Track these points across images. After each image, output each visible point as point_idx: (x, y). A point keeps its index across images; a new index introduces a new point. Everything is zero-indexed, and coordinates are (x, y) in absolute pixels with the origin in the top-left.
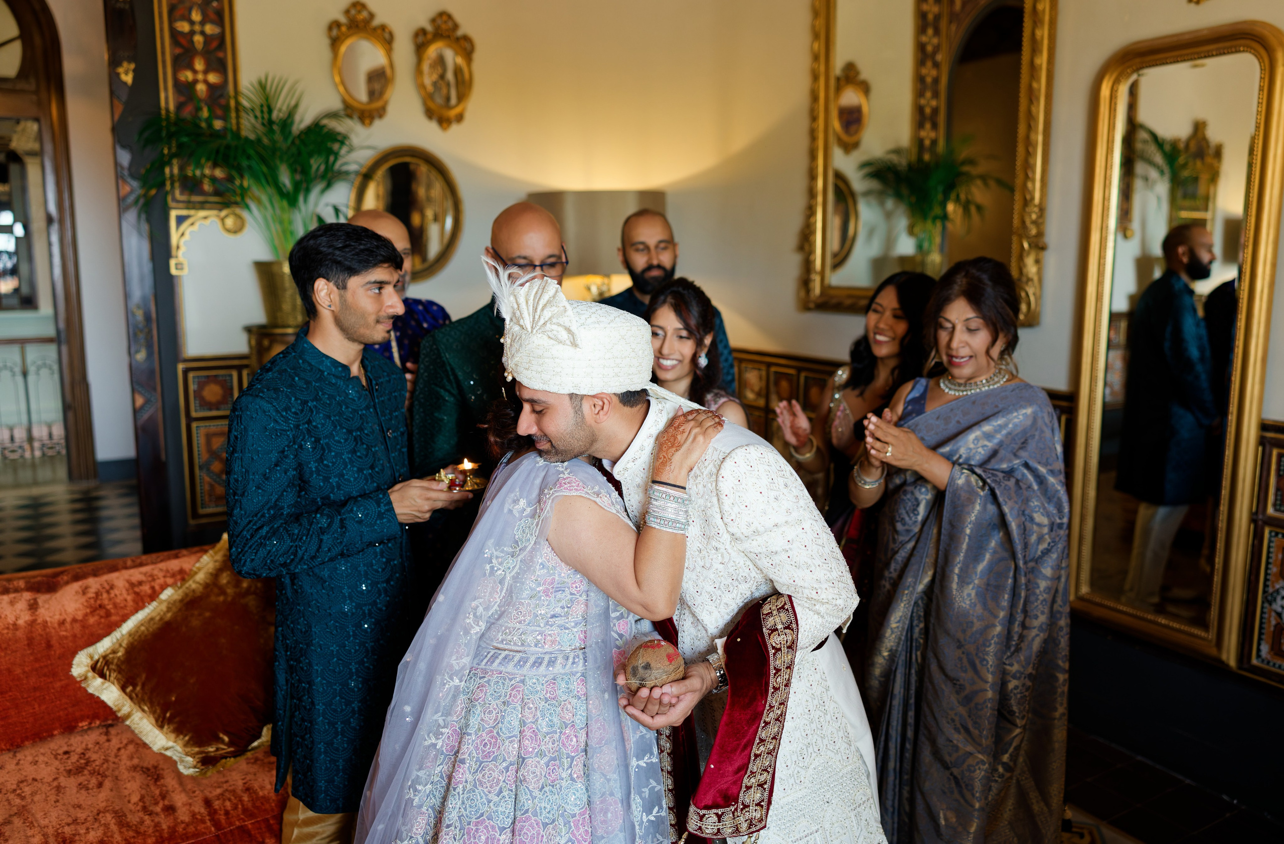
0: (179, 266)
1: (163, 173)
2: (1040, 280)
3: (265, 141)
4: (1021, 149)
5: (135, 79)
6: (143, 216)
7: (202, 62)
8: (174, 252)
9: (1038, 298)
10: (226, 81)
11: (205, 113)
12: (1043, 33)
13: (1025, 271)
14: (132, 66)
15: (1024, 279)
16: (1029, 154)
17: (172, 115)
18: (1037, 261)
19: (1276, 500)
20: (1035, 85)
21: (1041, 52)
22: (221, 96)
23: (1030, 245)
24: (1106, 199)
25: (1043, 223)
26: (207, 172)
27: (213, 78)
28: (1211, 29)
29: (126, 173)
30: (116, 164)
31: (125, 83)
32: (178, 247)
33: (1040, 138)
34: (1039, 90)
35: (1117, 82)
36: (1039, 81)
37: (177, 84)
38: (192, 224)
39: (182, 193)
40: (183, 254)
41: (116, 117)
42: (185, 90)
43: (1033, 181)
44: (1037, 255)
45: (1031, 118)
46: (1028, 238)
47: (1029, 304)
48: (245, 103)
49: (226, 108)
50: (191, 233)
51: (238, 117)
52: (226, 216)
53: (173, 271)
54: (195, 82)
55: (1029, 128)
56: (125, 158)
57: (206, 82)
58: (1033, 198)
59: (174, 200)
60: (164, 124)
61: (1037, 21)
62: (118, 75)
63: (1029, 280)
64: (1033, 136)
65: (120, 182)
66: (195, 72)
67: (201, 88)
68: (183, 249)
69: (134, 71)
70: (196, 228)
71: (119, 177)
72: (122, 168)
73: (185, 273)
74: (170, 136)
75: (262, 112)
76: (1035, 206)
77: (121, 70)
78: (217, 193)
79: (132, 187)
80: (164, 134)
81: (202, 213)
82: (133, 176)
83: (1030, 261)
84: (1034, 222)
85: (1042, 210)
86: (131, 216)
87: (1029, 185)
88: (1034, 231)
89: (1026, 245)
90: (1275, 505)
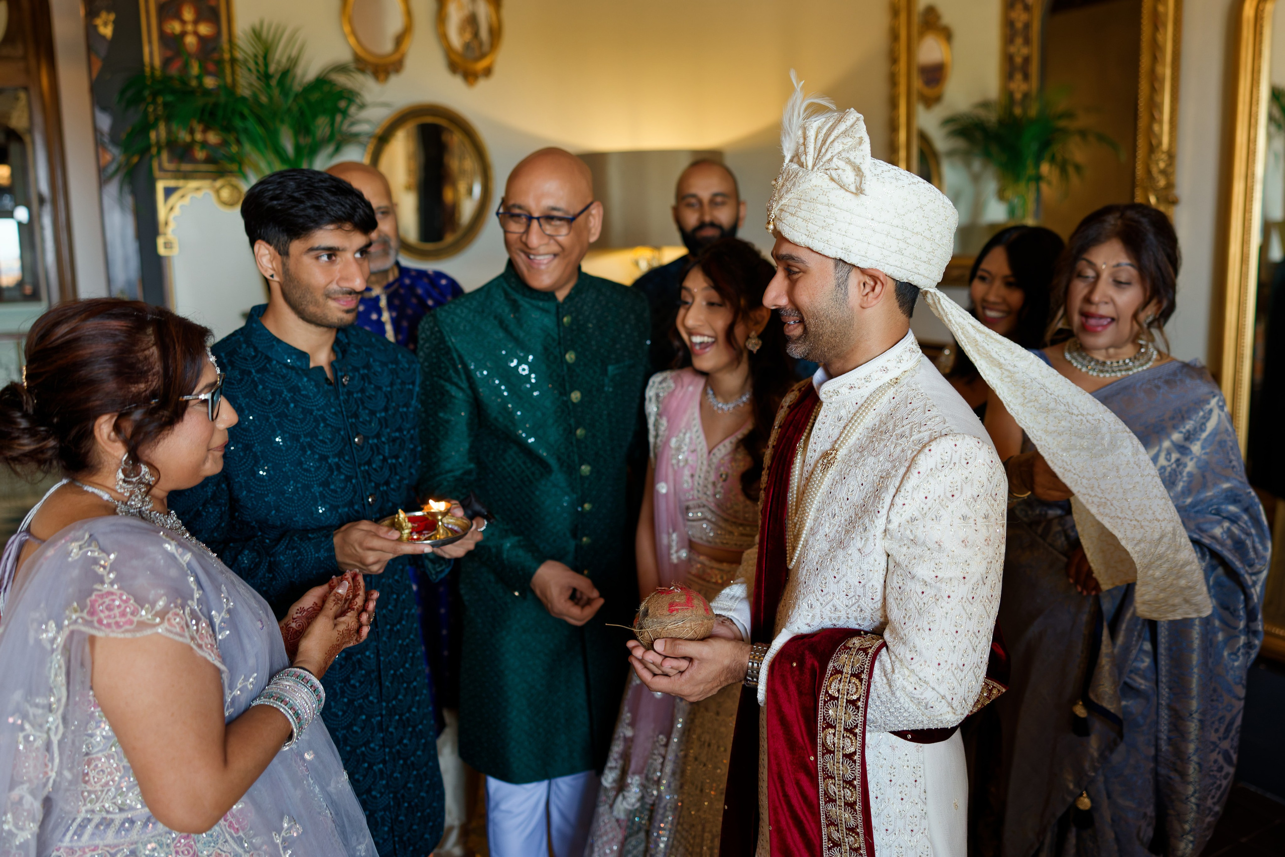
0: (167, 245)
1: (148, 138)
3: (264, 99)
4: (1144, 84)
5: (115, 31)
6: (126, 189)
7: (192, 11)
8: (161, 228)
10: (218, 33)
11: (195, 69)
14: (112, 17)
17: (158, 73)
20: (1161, 8)
22: (214, 49)
23: (1158, 199)
25: (1173, 173)
26: (199, 137)
27: (204, 29)
29: (106, 139)
30: (96, 130)
31: (103, 37)
32: (166, 224)
33: (1168, 72)
34: (1166, 14)
36: (1165, 4)
37: (163, 36)
38: (183, 196)
39: (170, 161)
40: (173, 231)
41: (95, 74)
42: (172, 43)
43: (1161, 122)
45: (1156, 49)
46: (1155, 190)
48: (239, 55)
49: (219, 63)
50: (181, 207)
51: (233, 73)
52: (222, 187)
53: (162, 251)
54: (184, 34)
55: (1155, 59)
56: (105, 122)
57: (196, 33)
58: (1160, 143)
59: (161, 169)
60: (149, 83)
62: (95, 27)
64: (1159, 69)
65: (100, 150)
66: (183, 22)
67: (190, 40)
68: (172, 226)
69: (115, 22)
70: (187, 201)
71: (99, 144)
72: (102, 134)
73: (175, 253)
74: (155, 95)
75: (257, 63)
76: (1163, 152)
77: (99, 22)
78: (209, 160)
79: (113, 155)
80: (147, 93)
81: (193, 184)
82: (115, 141)
84: (1163, 172)
85: (1171, 156)
86: (112, 189)
87: (1156, 128)
88: (1162, 182)
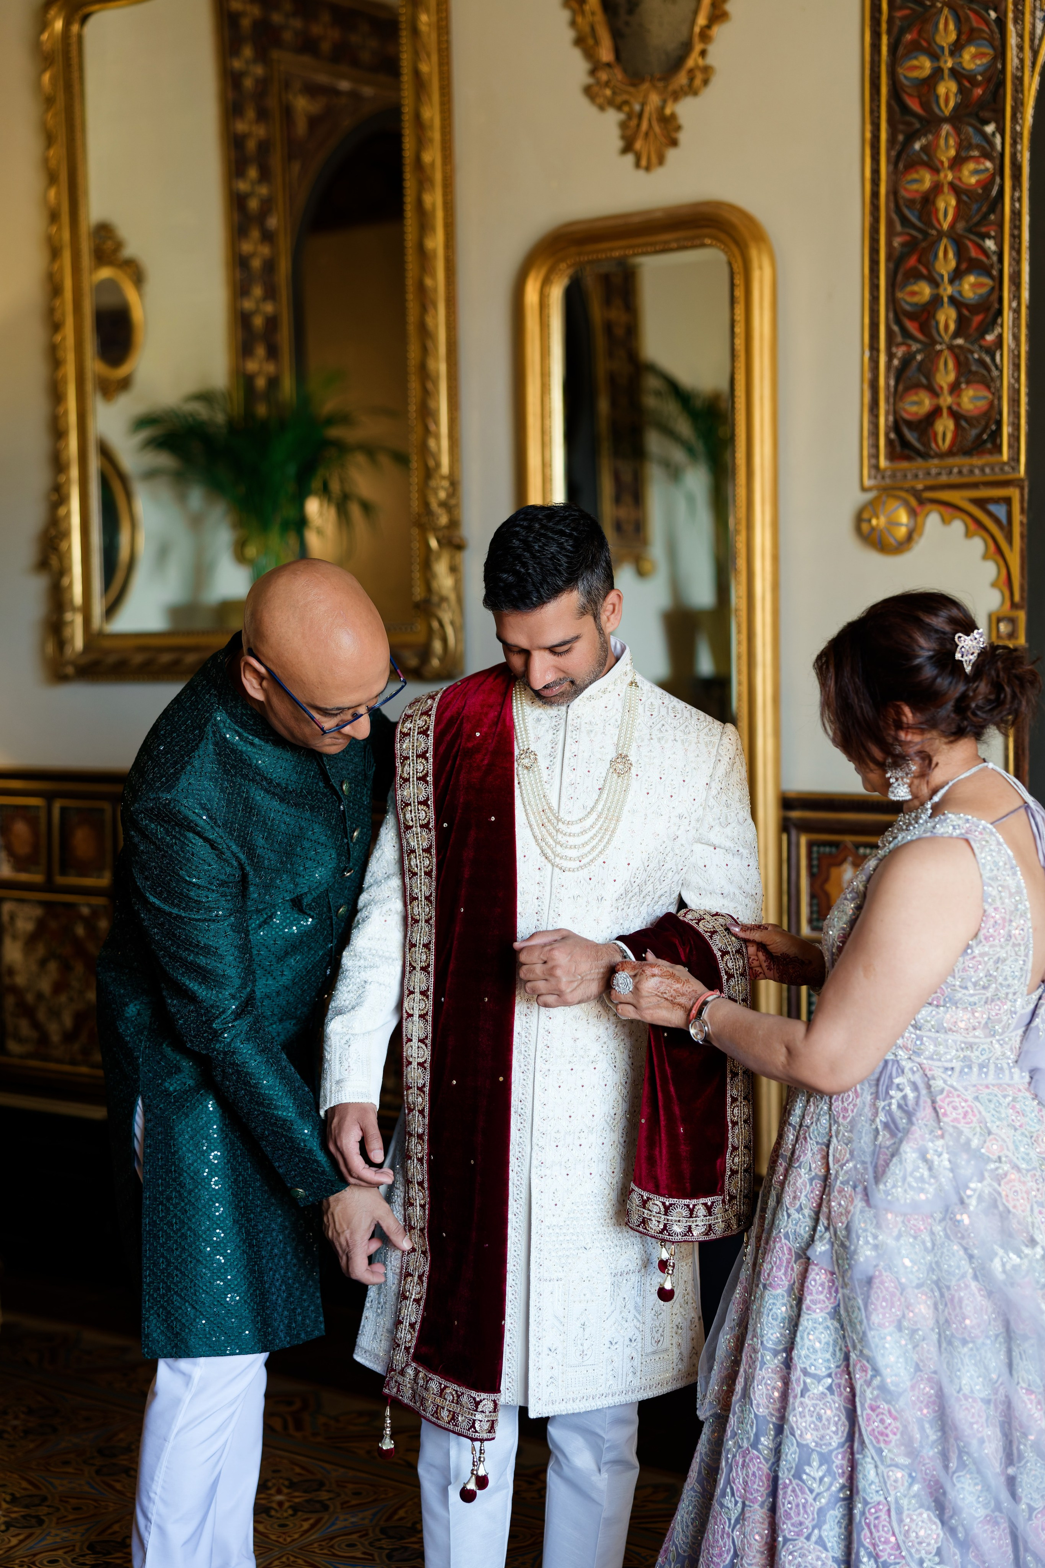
2: (460, 600)
4: (414, 385)
9: (460, 629)
12: (434, 199)
13: (435, 585)
15: (435, 599)
16: (427, 394)
18: (454, 569)
19: (812, 912)
20: (428, 282)
21: (433, 229)
23: (439, 541)
24: (546, 465)
25: (457, 505)
28: (666, 210)
33: (443, 368)
34: (435, 290)
35: (546, 282)
36: (434, 277)
43: (437, 437)
44: (452, 558)
45: (425, 334)
46: (436, 529)
47: (445, 640)
55: (425, 351)
58: (438, 465)
61: (424, 181)
63: (443, 599)
64: (431, 364)
76: (443, 478)
83: (441, 568)
84: (444, 504)
85: (454, 483)
87: (432, 443)
88: (444, 520)
89: (434, 543)
90: (810, 921)
